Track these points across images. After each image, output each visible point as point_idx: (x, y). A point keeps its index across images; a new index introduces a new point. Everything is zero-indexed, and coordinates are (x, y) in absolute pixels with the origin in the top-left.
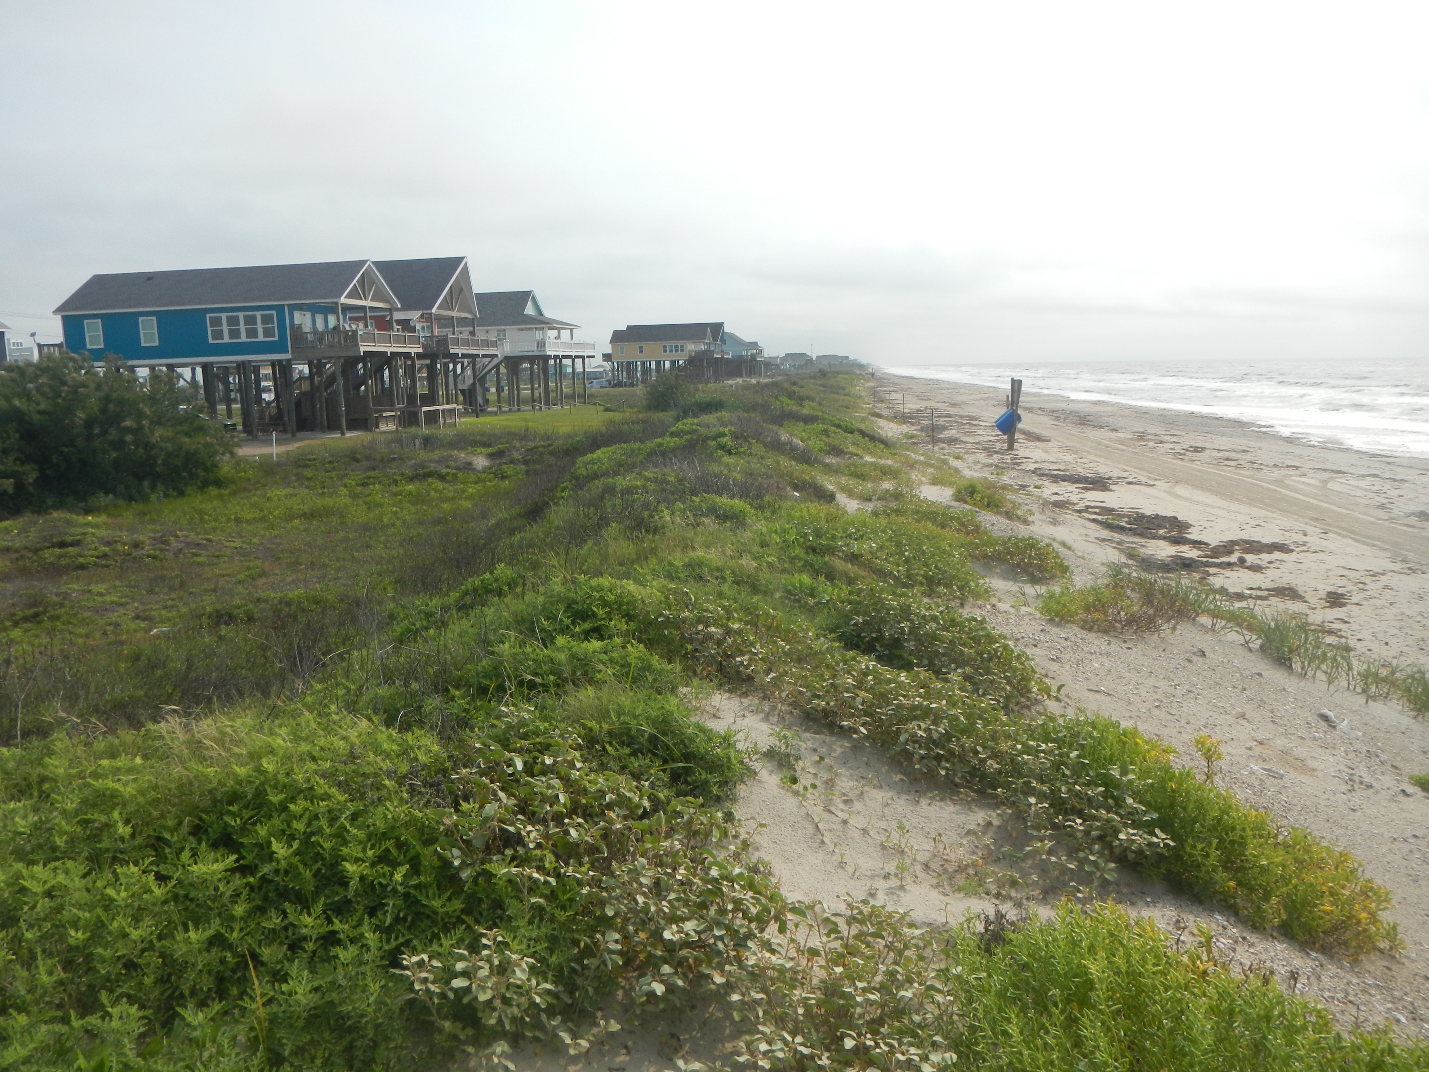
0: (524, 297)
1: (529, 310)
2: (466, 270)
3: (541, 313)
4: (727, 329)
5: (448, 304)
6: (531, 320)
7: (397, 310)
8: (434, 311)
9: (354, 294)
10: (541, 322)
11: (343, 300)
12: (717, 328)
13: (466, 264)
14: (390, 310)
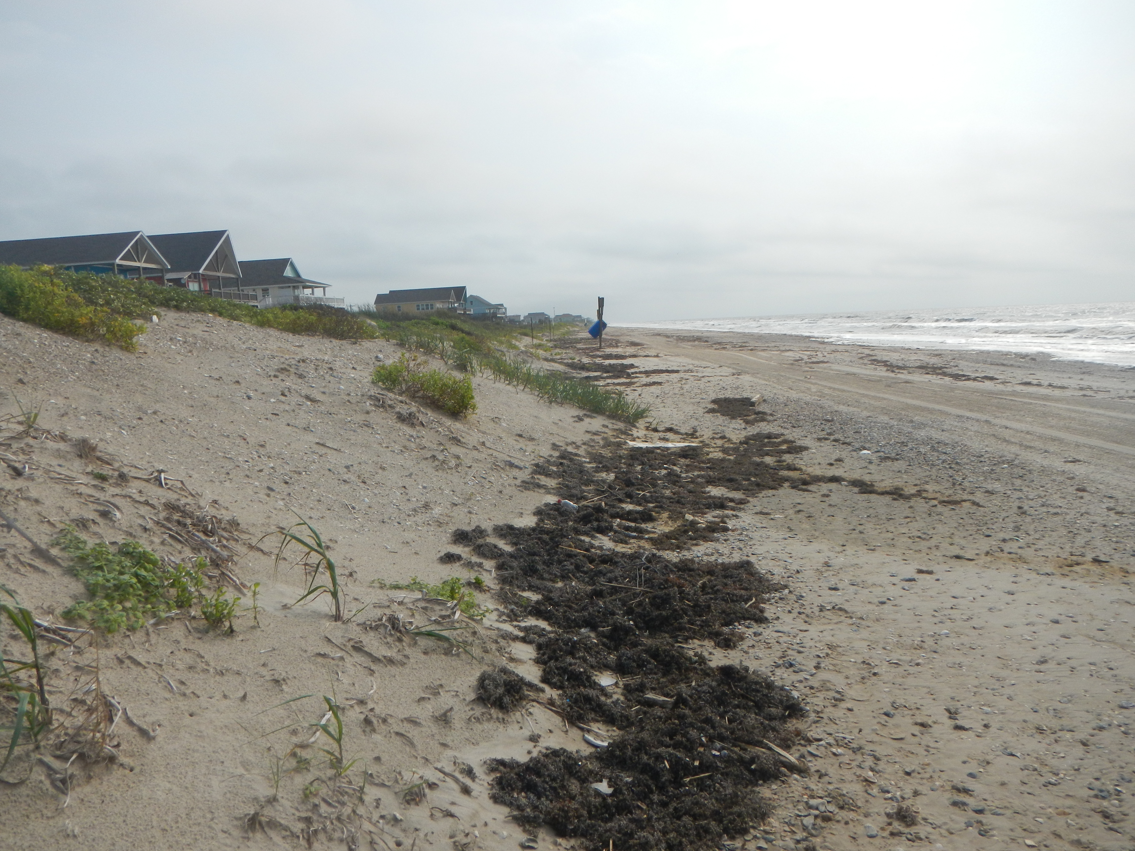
0: (284, 263)
1: (288, 272)
2: (228, 240)
3: (298, 275)
4: (469, 292)
5: (213, 266)
6: (289, 280)
7: (168, 271)
8: (201, 271)
9: (128, 257)
10: (298, 282)
11: (118, 261)
12: (460, 291)
13: (228, 236)
14: (161, 271)
